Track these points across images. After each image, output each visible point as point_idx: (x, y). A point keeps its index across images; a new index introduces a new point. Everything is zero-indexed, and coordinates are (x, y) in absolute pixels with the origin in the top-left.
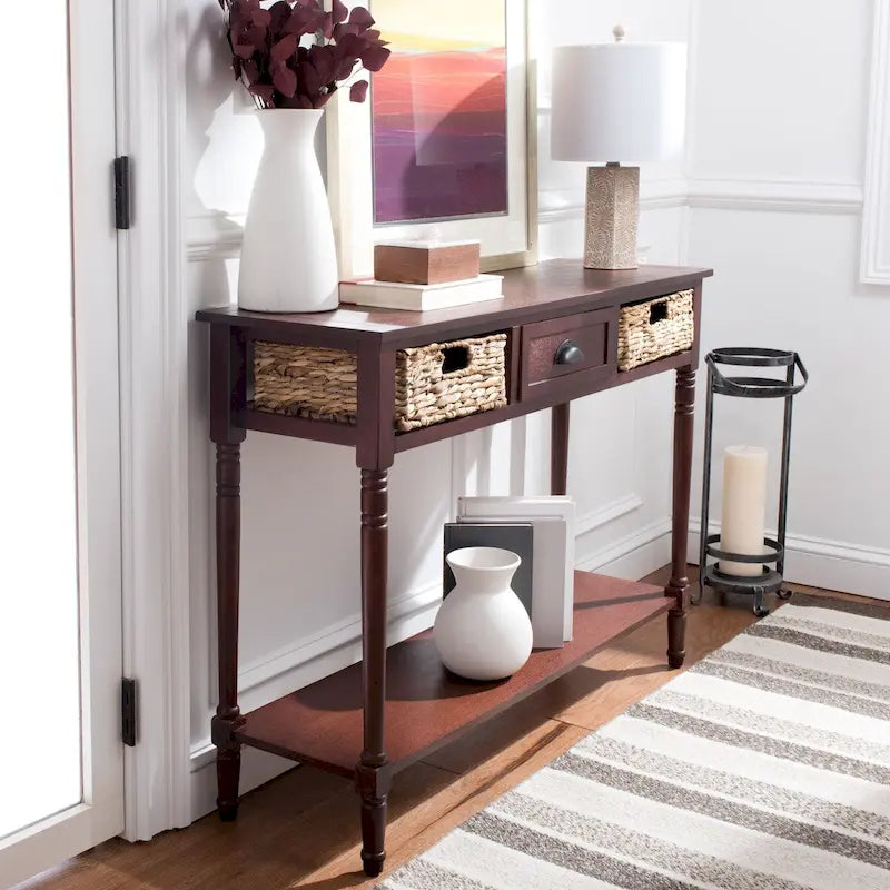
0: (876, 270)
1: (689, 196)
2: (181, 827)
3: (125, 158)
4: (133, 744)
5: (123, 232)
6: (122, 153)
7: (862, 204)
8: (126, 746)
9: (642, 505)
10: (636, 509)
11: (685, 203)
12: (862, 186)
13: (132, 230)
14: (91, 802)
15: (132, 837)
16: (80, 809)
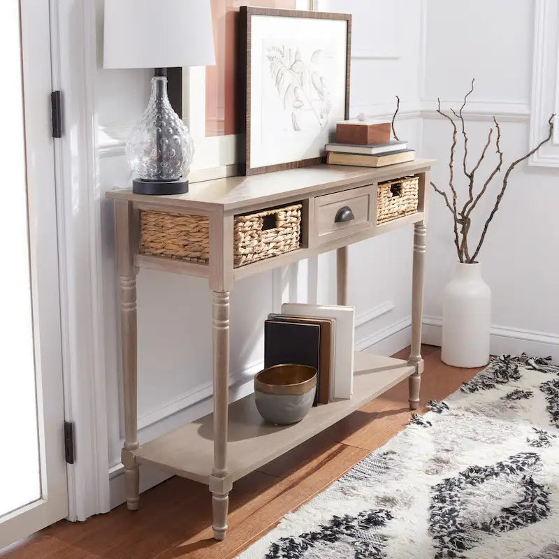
0: (538, 158)
1: (422, 111)
2: (103, 513)
3: (58, 92)
4: (72, 462)
5: (57, 140)
6: (55, 89)
7: (529, 115)
8: (68, 464)
9: (394, 308)
10: (390, 311)
11: (420, 116)
12: (530, 104)
13: (62, 138)
14: (47, 499)
15: (72, 519)
16: (41, 502)
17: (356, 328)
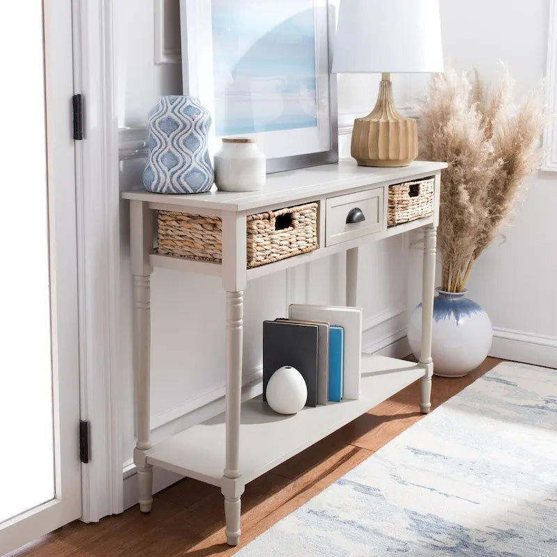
2: (117, 513)
3: (79, 96)
4: (87, 462)
5: (78, 142)
6: (77, 92)
8: (83, 463)
13: (83, 140)
14: (61, 499)
15: (86, 520)
16: (54, 502)
17: (363, 332)
